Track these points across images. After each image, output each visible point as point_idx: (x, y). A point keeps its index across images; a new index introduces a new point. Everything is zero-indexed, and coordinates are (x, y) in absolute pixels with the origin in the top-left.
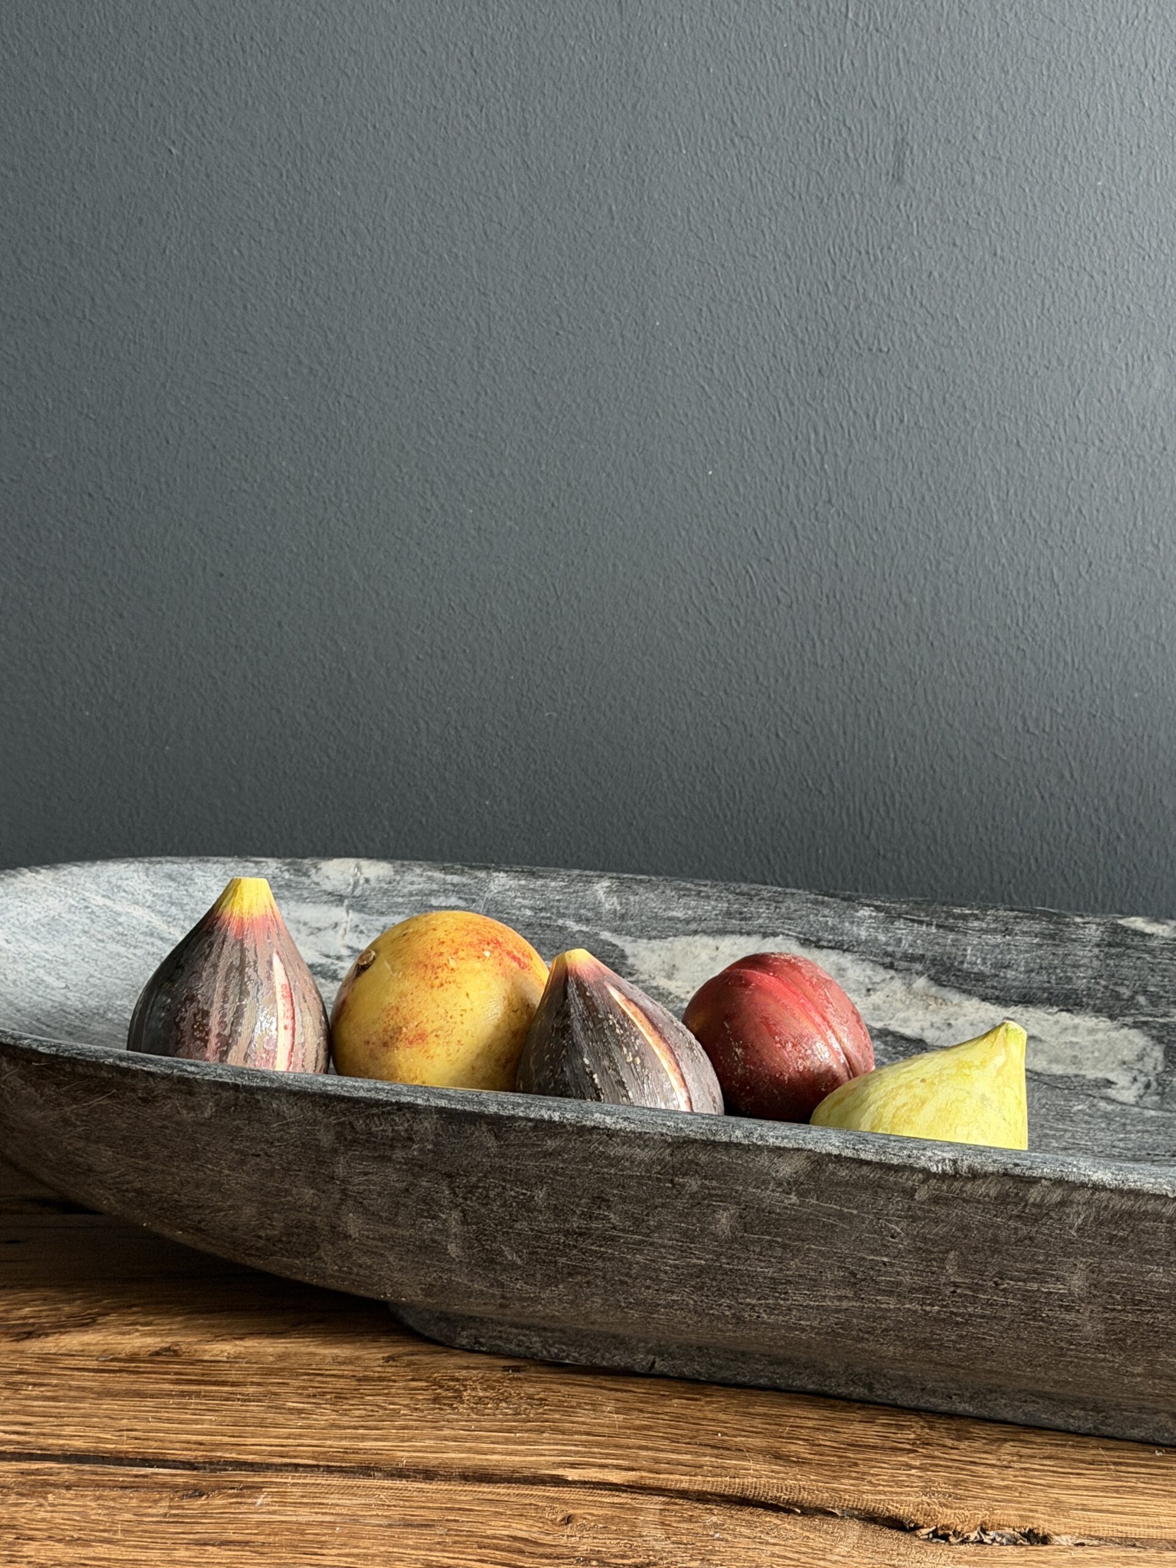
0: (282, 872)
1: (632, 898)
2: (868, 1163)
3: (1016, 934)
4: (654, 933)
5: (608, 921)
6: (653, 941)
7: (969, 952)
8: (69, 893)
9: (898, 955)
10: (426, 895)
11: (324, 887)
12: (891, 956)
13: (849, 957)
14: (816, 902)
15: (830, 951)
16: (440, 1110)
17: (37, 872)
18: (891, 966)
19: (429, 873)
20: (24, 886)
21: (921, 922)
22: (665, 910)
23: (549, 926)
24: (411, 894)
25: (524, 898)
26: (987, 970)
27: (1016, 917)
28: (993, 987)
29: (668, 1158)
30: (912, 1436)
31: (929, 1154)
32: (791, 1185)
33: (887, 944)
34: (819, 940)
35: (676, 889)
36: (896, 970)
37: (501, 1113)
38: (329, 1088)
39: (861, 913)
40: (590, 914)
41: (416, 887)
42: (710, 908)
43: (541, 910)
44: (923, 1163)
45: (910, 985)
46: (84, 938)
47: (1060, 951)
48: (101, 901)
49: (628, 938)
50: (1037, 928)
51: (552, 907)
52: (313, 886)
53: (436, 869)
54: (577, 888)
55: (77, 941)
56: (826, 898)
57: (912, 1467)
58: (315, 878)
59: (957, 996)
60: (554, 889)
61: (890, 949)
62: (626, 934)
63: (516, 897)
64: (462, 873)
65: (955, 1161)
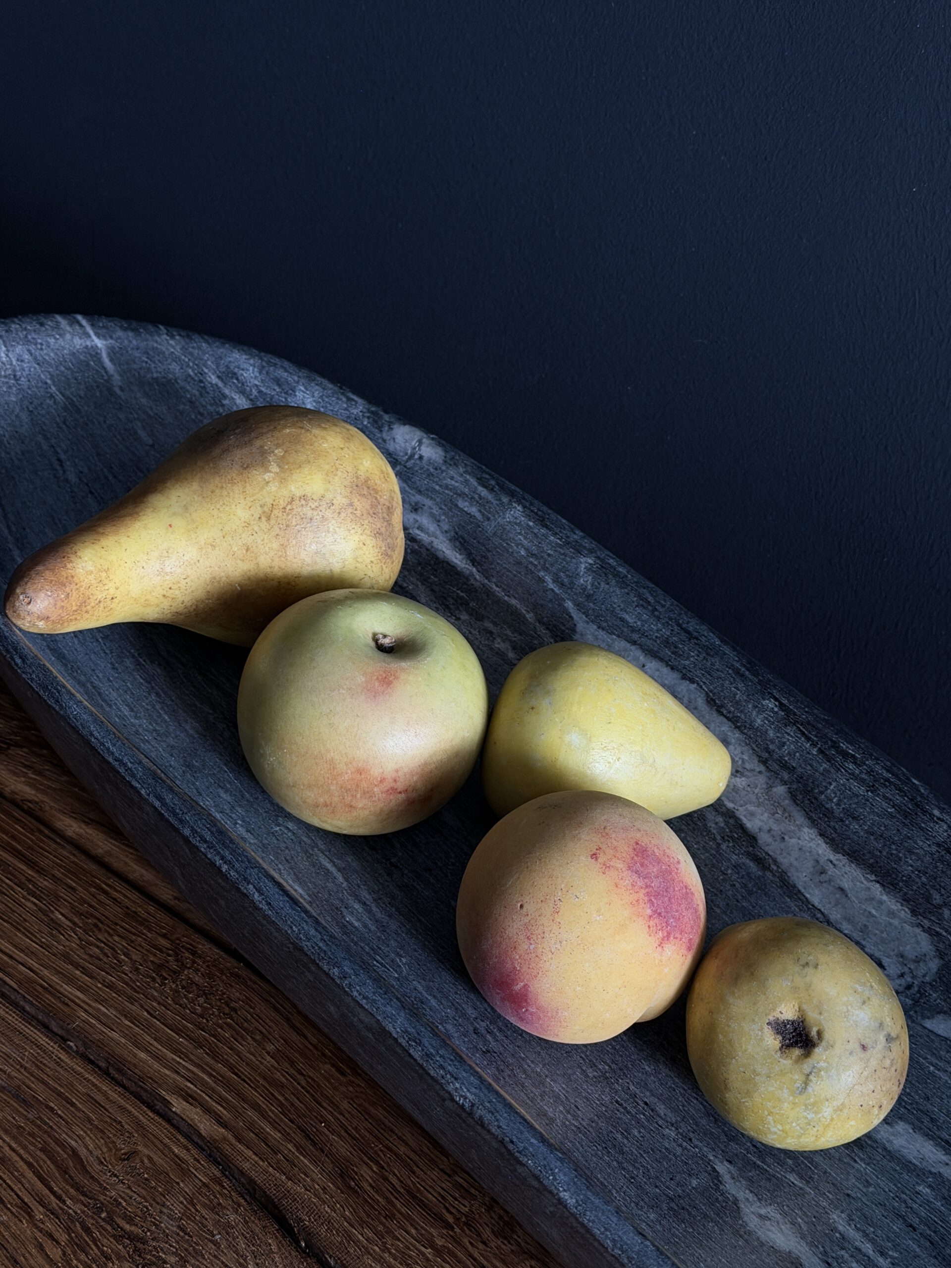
0: (363, 416)
1: (603, 585)
3: (878, 795)
4: (605, 624)
5: (576, 594)
6: (600, 631)
7: (832, 787)
8: (191, 364)
9: (776, 756)
10: (456, 493)
11: (387, 446)
12: (769, 753)
13: (737, 735)
14: (737, 672)
15: (725, 720)
18: (764, 762)
19: (468, 477)
20: (155, 345)
21: (808, 739)
22: (621, 610)
23: (532, 572)
24: (447, 487)
25: (525, 538)
26: (837, 811)
27: (887, 780)
28: (835, 829)
31: (458, 1085)
32: (369, 1028)
33: (772, 742)
34: (722, 706)
35: (640, 596)
36: (767, 767)
39: (765, 702)
40: (566, 580)
41: (453, 482)
42: (655, 628)
43: (533, 555)
44: (450, 1088)
45: (771, 787)
46: (187, 407)
47: (905, 831)
48: (214, 379)
49: (584, 617)
50: (898, 799)
51: (542, 557)
52: (380, 441)
53: (474, 475)
54: (567, 552)
55: (181, 407)
56: (747, 673)
58: (385, 435)
59: (803, 819)
60: (550, 543)
61: (771, 747)
62: (584, 613)
63: (520, 534)
64: (491, 490)
65: (473, 1105)
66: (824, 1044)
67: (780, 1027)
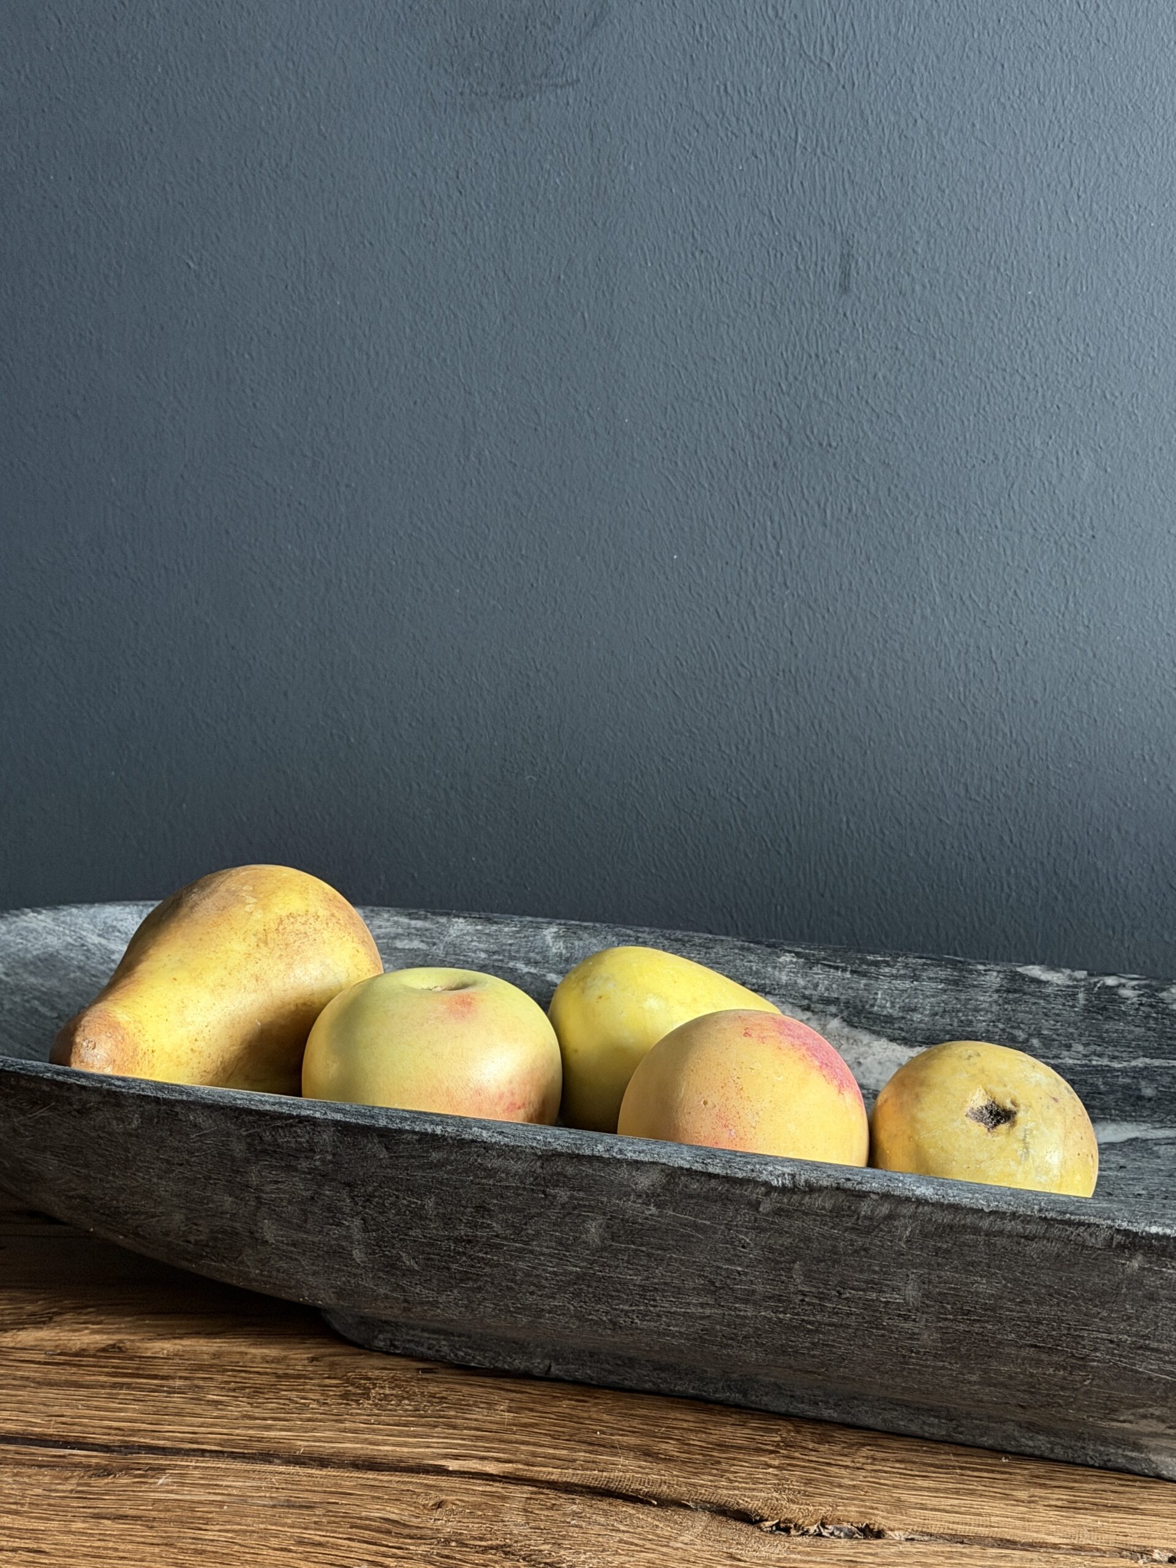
1: (576, 943)
2: (716, 1176)
3: (924, 980)
5: (554, 964)
7: (879, 996)
8: (67, 932)
9: (815, 998)
10: (391, 938)
12: (808, 998)
14: (742, 948)
16: (336, 1123)
17: (39, 913)
18: (807, 1008)
19: (396, 918)
20: (25, 925)
21: (837, 968)
23: (501, 968)
25: (479, 942)
26: (896, 1013)
27: (925, 964)
28: (901, 1029)
29: (539, 1171)
30: (778, 1439)
31: (770, 1168)
32: (649, 1197)
33: (805, 988)
35: (617, 935)
36: (813, 1011)
37: (390, 1126)
38: (239, 1102)
39: (781, 960)
40: (538, 958)
41: (383, 930)
43: (494, 953)
44: (764, 1177)
45: (825, 1025)
46: (78, 974)
47: (963, 997)
48: (96, 940)
50: (942, 974)
53: (401, 915)
54: (527, 934)
55: (72, 975)
56: (752, 945)
57: (770, 1466)
59: (868, 1037)
60: (507, 934)
61: (807, 992)
63: (472, 941)
64: (425, 918)
65: (793, 1176)
66: (1022, 1107)
67: (978, 1116)
